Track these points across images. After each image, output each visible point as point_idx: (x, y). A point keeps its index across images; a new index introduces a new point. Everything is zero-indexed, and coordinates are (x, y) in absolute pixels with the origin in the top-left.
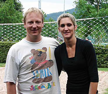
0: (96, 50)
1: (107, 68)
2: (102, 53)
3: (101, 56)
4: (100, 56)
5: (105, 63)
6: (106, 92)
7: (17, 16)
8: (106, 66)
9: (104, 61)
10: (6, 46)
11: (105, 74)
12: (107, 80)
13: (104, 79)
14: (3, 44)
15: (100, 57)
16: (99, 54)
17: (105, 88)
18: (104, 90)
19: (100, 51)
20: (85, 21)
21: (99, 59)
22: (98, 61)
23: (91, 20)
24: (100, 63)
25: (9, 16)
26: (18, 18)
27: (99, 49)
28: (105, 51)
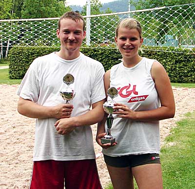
0: (175, 56)
1: (193, 84)
2: (185, 61)
3: (184, 65)
4: (181, 65)
5: (189, 77)
6: (184, 118)
7: (55, 7)
8: (192, 81)
9: (188, 73)
10: (38, 53)
11: (189, 92)
12: (189, 101)
13: (185, 99)
14: (34, 49)
15: (182, 67)
16: (180, 63)
17: (184, 113)
18: (182, 115)
19: (181, 57)
20: (152, 11)
21: (181, 70)
22: (179, 73)
23: (161, 11)
24: (182, 75)
25: (43, 8)
26: (57, 10)
27: (180, 55)
28: (190, 58)
